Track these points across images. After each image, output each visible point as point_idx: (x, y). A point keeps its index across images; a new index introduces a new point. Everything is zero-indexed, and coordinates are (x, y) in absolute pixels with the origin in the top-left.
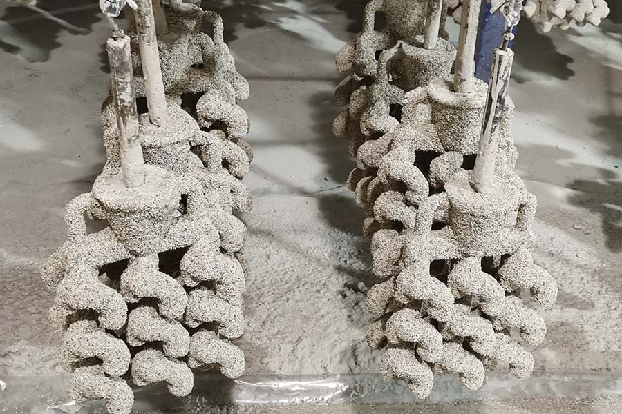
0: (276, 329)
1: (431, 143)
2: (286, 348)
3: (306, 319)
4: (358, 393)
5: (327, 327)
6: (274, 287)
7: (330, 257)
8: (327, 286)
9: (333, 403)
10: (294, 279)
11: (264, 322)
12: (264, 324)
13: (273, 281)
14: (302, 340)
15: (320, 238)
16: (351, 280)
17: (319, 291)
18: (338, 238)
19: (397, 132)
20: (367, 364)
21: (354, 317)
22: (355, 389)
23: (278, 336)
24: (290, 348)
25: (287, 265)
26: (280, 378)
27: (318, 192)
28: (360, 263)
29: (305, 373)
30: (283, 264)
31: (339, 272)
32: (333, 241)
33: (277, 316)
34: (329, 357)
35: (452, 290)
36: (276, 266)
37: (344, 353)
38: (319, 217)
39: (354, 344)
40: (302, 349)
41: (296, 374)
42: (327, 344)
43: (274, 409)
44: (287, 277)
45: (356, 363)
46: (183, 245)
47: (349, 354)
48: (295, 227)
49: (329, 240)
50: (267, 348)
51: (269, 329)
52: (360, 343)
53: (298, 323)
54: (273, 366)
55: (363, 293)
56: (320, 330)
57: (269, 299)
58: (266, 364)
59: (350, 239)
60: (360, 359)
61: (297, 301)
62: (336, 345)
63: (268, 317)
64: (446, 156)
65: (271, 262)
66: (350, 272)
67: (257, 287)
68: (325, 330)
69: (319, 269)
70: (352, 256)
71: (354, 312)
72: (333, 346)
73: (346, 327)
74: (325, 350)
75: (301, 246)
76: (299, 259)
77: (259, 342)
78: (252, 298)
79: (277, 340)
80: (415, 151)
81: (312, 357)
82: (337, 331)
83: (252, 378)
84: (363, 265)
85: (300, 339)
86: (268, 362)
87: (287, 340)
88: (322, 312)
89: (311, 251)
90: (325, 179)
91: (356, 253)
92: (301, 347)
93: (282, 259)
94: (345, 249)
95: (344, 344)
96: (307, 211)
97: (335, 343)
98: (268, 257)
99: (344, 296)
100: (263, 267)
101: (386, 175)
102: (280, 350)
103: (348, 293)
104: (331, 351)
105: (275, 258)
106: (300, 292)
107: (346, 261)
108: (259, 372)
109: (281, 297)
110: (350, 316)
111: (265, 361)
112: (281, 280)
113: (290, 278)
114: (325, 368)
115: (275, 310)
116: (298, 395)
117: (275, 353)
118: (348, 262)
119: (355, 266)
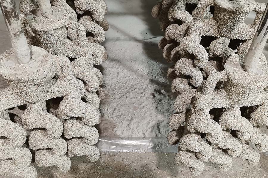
0: (121, 113)
1: (212, 31)
2: (125, 123)
3: (135, 108)
4: (160, 148)
5: (146, 113)
6: (120, 90)
7: (148, 74)
8: (146, 90)
9: (147, 152)
10: (130, 86)
11: (115, 109)
12: (115, 110)
13: (120, 87)
14: (133, 119)
15: (143, 64)
16: (158, 88)
17: (142, 93)
18: (152, 65)
19: (192, 24)
20: (164, 133)
21: (159, 108)
22: (158, 145)
23: (121, 117)
24: (127, 123)
25: (127, 78)
26: (122, 138)
27: (143, 40)
28: (162, 78)
29: (134, 136)
30: (125, 77)
31: (152, 83)
32: (150, 66)
33: (121, 106)
34: (146, 129)
35: (222, 126)
36: (122, 79)
37: (153, 127)
38: (143, 53)
39: (159, 123)
40: (133, 124)
41: (130, 137)
42: (145, 122)
43: (118, 154)
44: (127, 84)
45: (159, 132)
46: (60, 95)
47: (156, 128)
48: (131, 58)
49: (147, 66)
50: (116, 123)
51: (117, 113)
52: (161, 122)
53: (131, 110)
54: (118, 132)
55: (163, 95)
56: (142, 114)
57: (118, 96)
58: (115, 132)
59: (157, 65)
60: (161, 130)
61: (131, 98)
62: (150, 123)
63: (117, 106)
64: (221, 40)
65: (119, 77)
66: (157, 83)
67: (112, 90)
68: (144, 115)
69: (142, 81)
70: (159, 74)
71: (159, 105)
72: (148, 123)
73: (155, 113)
74: (144, 125)
75: (134, 68)
76: (133, 75)
77: (112, 119)
78: (109, 96)
79: (121, 119)
80: (202, 36)
81: (138, 128)
82: (150, 116)
83: (108, 138)
84: (163, 80)
85: (132, 119)
86: (116, 131)
87: (126, 119)
88: (143, 105)
89: (139, 71)
90: (146, 33)
91: (161, 73)
92: (133, 123)
93: (124, 75)
94: (155, 70)
95: (154, 122)
96: (138, 50)
97: (149, 122)
98: (118, 73)
99: (154, 96)
100: (115, 79)
101: (184, 50)
102: (122, 124)
103: (156, 95)
104: (147, 126)
105: (121, 74)
106: (133, 93)
107: (155, 77)
108: (111, 135)
109: (124, 96)
110: (157, 107)
111: (115, 129)
112: (124, 87)
113: (128, 85)
114: (144, 134)
115: (120, 102)
116: (130, 147)
117: (120, 126)
118: (156, 77)
119: (160, 80)
